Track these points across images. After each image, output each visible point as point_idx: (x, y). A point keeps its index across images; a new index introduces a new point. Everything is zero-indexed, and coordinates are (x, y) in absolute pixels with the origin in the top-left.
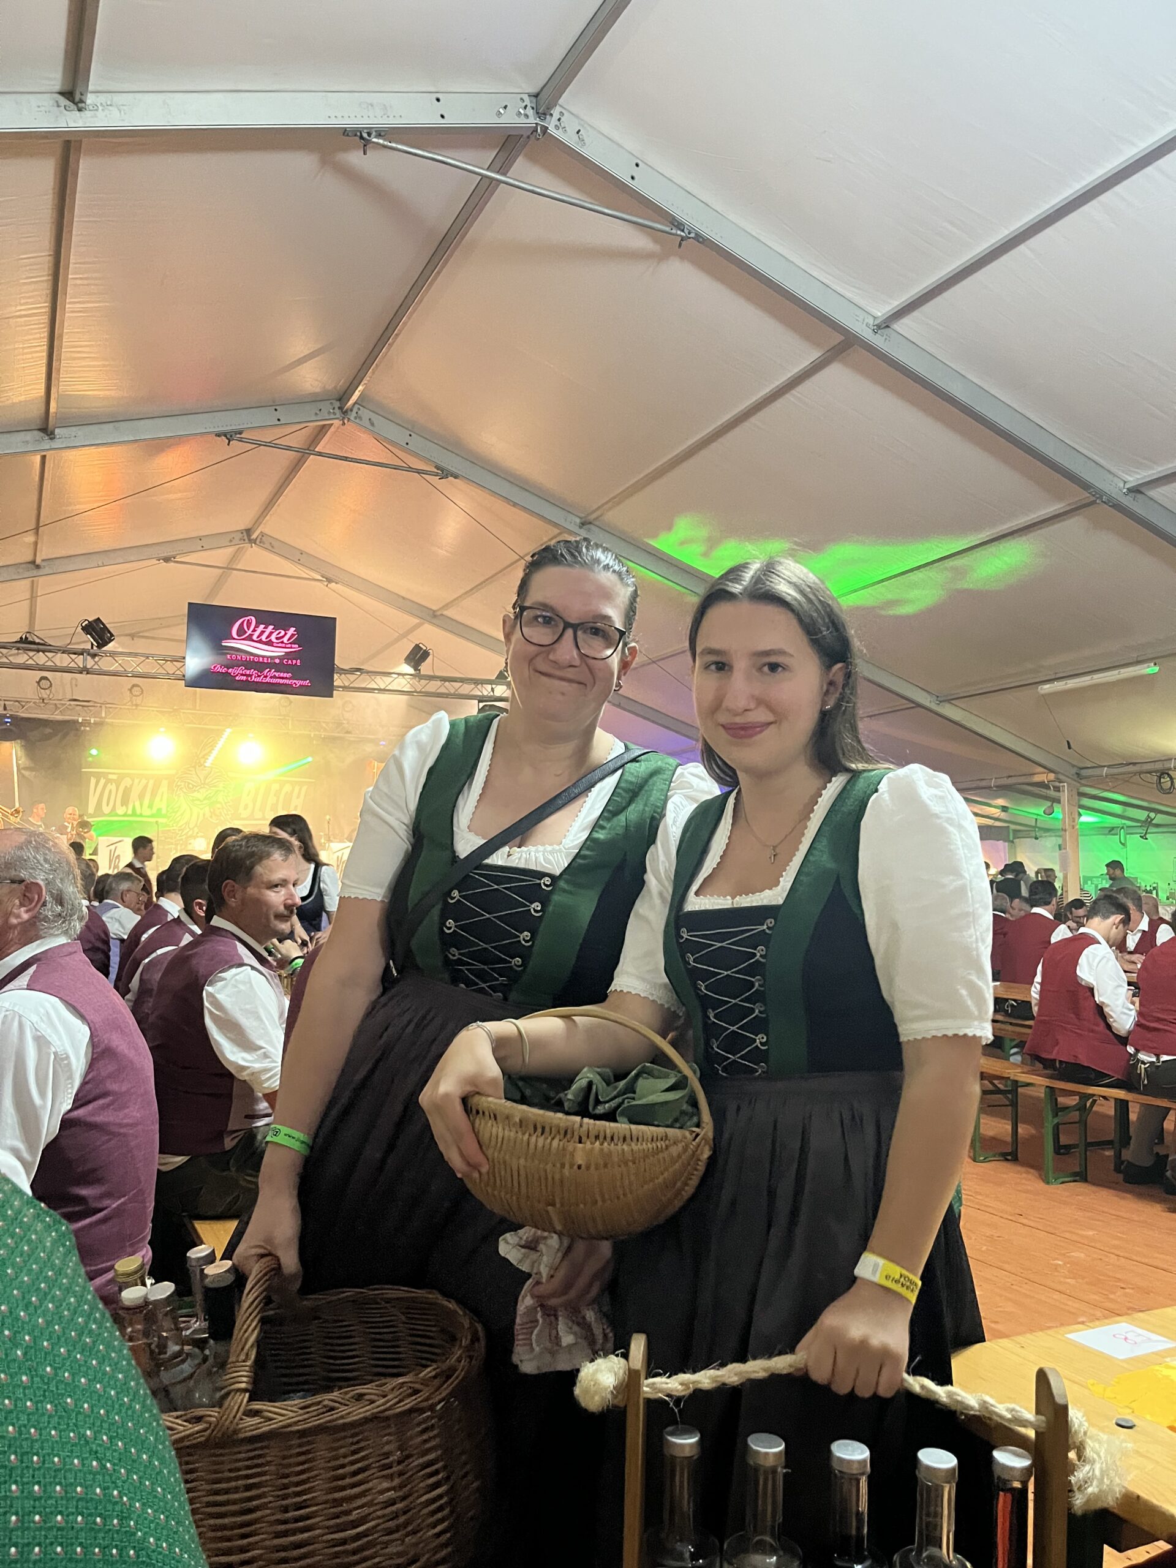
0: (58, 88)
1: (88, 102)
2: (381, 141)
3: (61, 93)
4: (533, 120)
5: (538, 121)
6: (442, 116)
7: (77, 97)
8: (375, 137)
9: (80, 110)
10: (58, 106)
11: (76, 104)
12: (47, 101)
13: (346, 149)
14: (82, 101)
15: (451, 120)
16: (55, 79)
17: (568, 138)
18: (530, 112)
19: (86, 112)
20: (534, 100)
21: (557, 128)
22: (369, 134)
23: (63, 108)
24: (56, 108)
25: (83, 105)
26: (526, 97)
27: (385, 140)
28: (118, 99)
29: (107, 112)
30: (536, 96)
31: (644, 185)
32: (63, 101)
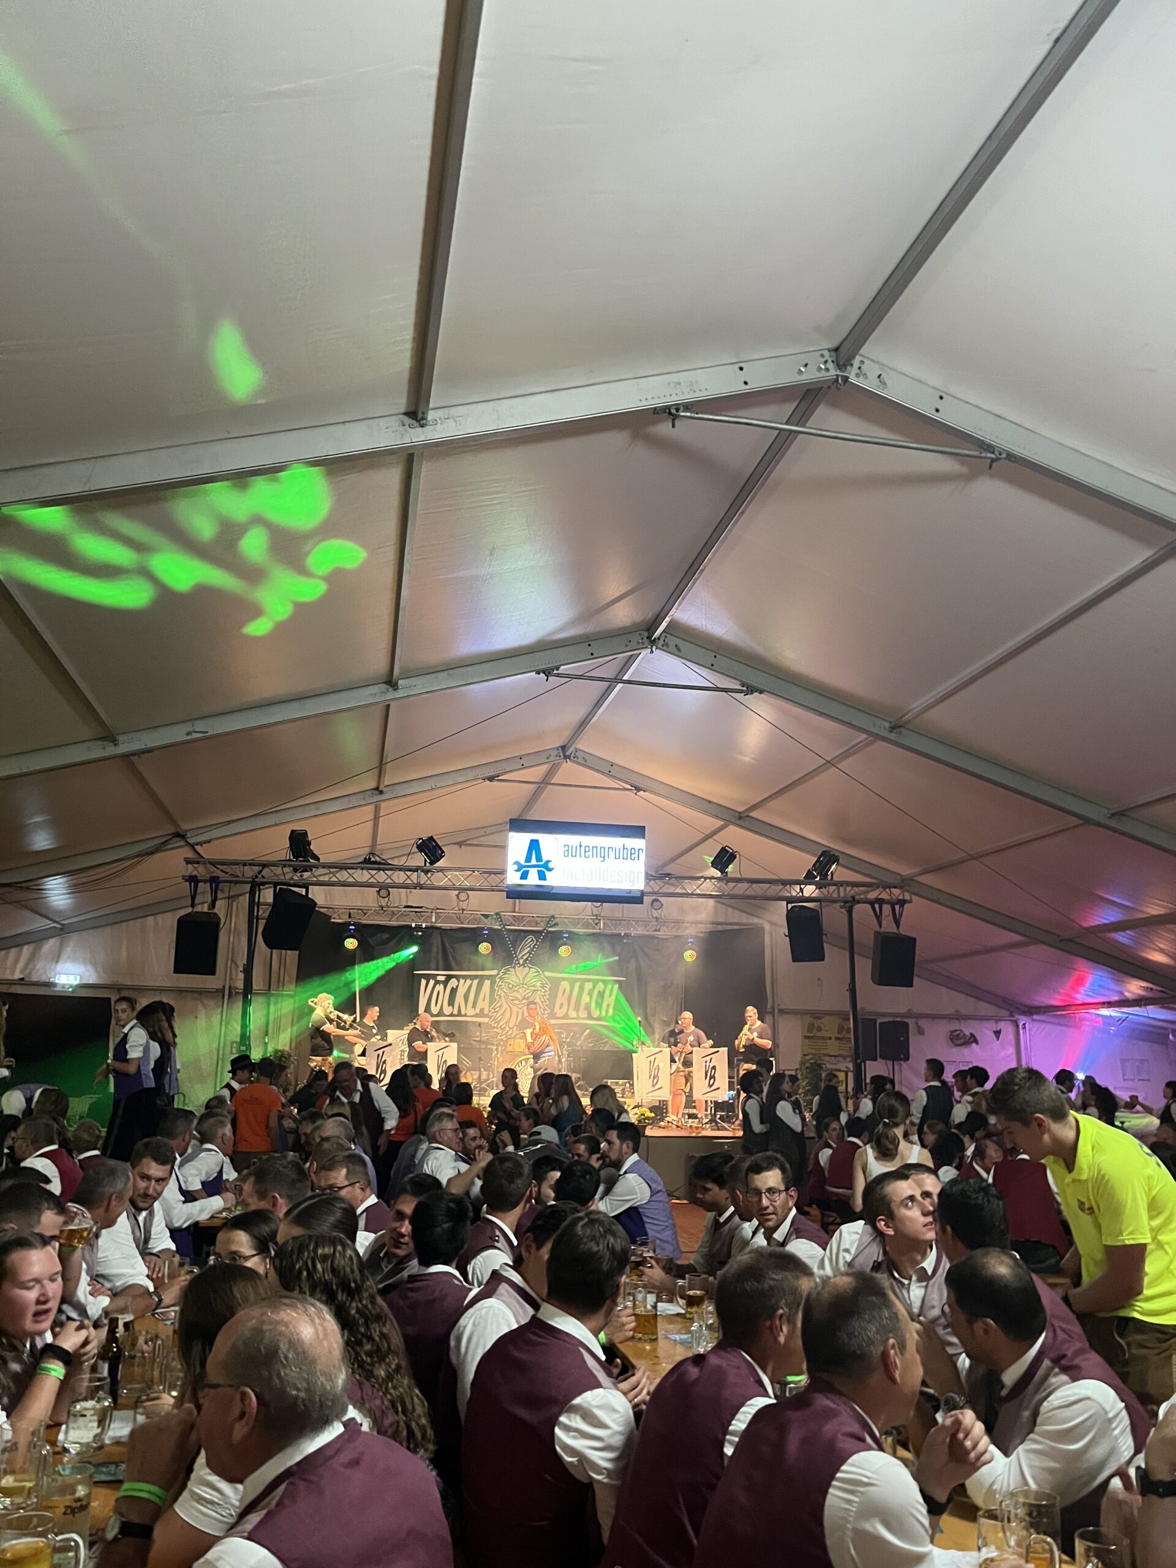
0: (403, 410)
1: (429, 418)
2: (688, 414)
3: (405, 414)
4: (833, 372)
5: (839, 373)
6: (746, 383)
7: (420, 416)
8: (683, 411)
9: (422, 426)
10: (404, 425)
11: (418, 421)
12: (394, 422)
13: (655, 423)
14: (423, 419)
15: (755, 385)
16: (401, 402)
17: (869, 384)
18: (830, 365)
19: (427, 427)
20: (834, 354)
21: (858, 375)
22: (677, 410)
23: (407, 427)
24: (401, 427)
25: (424, 421)
26: (826, 353)
27: (691, 412)
28: (453, 411)
29: (445, 425)
30: (836, 350)
31: (951, 416)
32: (408, 420)
